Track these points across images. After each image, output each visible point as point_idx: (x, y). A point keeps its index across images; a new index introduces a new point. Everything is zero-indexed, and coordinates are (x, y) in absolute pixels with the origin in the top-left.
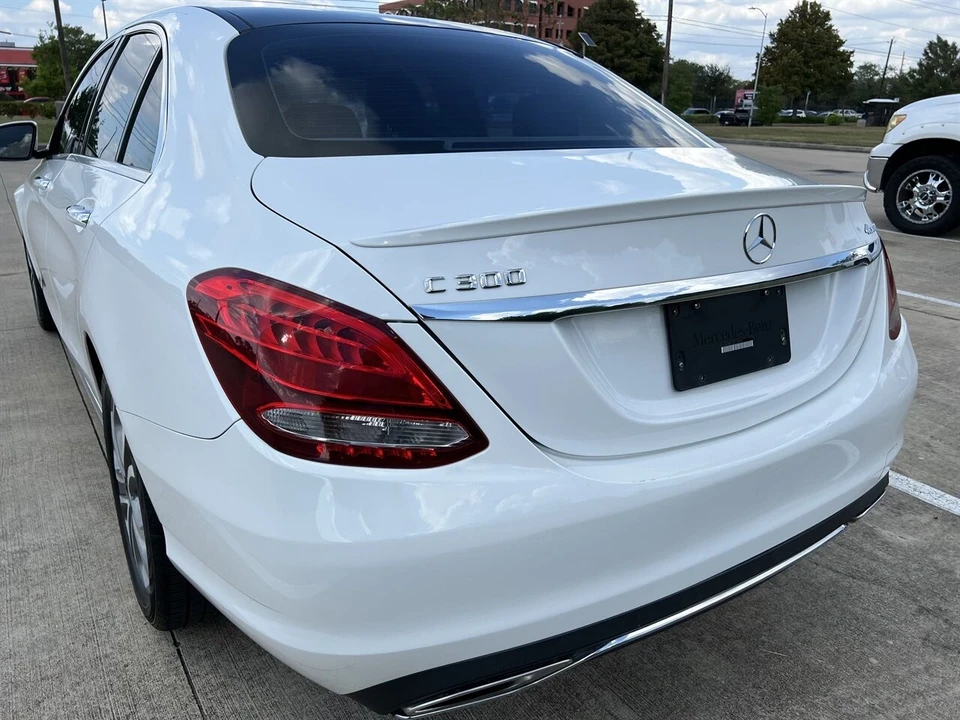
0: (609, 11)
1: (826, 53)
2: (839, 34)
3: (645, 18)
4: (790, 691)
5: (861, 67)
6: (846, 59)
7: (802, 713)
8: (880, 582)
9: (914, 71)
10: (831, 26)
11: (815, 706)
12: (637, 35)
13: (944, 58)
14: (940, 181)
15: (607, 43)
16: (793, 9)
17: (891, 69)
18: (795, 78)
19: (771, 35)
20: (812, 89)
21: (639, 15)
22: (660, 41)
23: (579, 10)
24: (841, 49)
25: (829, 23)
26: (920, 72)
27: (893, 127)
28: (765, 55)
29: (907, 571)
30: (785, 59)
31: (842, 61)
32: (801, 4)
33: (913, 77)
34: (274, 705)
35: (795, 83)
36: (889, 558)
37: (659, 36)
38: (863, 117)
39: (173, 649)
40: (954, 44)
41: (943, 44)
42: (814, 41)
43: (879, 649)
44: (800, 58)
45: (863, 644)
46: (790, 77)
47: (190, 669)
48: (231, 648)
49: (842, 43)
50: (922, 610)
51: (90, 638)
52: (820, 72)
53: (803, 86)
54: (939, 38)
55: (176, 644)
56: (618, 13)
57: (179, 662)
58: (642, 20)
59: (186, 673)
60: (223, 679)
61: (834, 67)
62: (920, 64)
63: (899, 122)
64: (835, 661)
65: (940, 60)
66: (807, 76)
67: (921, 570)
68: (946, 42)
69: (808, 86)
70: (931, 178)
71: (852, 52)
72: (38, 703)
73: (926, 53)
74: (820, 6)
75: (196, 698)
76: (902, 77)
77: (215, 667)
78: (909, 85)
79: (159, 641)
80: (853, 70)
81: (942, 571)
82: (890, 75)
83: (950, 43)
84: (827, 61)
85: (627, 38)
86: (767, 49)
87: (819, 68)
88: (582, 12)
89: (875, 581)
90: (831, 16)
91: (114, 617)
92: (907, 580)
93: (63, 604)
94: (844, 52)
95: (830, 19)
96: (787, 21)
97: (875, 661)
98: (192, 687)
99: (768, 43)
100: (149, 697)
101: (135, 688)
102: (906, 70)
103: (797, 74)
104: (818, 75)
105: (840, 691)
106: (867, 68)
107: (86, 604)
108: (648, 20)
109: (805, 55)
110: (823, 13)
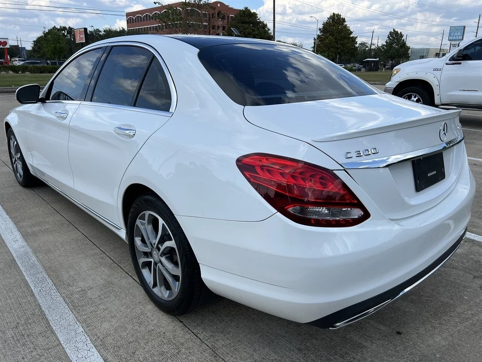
0: (244, 17)
1: (345, 37)
2: (350, 28)
3: (262, 21)
4: (441, 313)
5: (360, 44)
6: (354, 40)
7: (448, 319)
8: (456, 268)
9: (384, 45)
10: (346, 25)
11: (451, 316)
12: (258, 29)
13: (397, 39)
14: (417, 98)
15: (244, 33)
16: (329, 17)
17: (373, 45)
18: (332, 49)
19: (320, 29)
20: (339, 54)
21: (259, 19)
22: (269, 32)
23: (228, 16)
24: (352, 36)
25: (345, 23)
26: (386, 46)
27: (395, 74)
28: (318, 39)
29: (463, 263)
30: (327, 41)
31: (352, 41)
32: (332, 15)
33: (383, 48)
34: (239, 341)
35: (332, 52)
36: (455, 258)
37: (269, 30)
38: (364, 67)
39: (181, 324)
40: (401, 33)
41: (396, 33)
42: (340, 32)
43: (465, 293)
44: (334, 40)
45: (459, 292)
46: (329, 49)
47: (194, 331)
48: (206, 321)
49: (351, 33)
50: (475, 277)
51: (140, 324)
52: (343, 46)
53: (336, 53)
54: (394, 30)
55: (182, 322)
56: (249, 18)
57: (187, 329)
58: (260, 22)
59: (193, 333)
60: (210, 333)
61: (349, 44)
62: (386, 42)
63: (397, 72)
64: (452, 299)
65: (395, 40)
66: (338, 48)
67: (468, 262)
68: (397, 31)
69: (338, 53)
70: (413, 97)
71: (357, 37)
72: (134, 353)
73: (389, 37)
74: (340, 16)
75: (204, 342)
76: (379, 49)
77: (204, 329)
78: (382, 52)
79: (173, 321)
80: (357, 45)
81: (476, 262)
82: (373, 47)
83: (399, 32)
84: (346, 41)
85: (254, 31)
86: (318, 36)
87: (343, 45)
88: (230, 18)
89: (453, 268)
90: (346, 20)
91: (146, 314)
92: (465, 266)
93: (118, 311)
95: (345, 22)
96: (326, 22)
97: (466, 298)
98: (199, 338)
99: (319, 33)
100: (182, 344)
101: (174, 342)
102: (380, 45)
103: (333, 47)
104: (342, 48)
105: (458, 310)
106: (363, 44)
107: (129, 310)
108: (263, 22)
109: (336, 39)
110: (342, 19)
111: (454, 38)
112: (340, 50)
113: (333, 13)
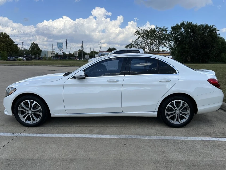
1: (11, 44)
2: (13, 40)
9: (30, 49)
10: (10, 38)
13: (35, 46)
18: (5, 50)
31: (15, 46)
41: (34, 44)
42: (7, 41)
49: (14, 42)
61: (14, 48)
62: (31, 47)
69: (9, 52)
71: (17, 45)
73: (31, 45)
74: (6, 34)
83: (36, 43)
84: (12, 46)
90: (10, 36)
94: (15, 44)
104: (11, 49)
109: (6, 44)
110: (8, 35)
111: (60, 47)
112: (10, 50)
113: (2, 32)
